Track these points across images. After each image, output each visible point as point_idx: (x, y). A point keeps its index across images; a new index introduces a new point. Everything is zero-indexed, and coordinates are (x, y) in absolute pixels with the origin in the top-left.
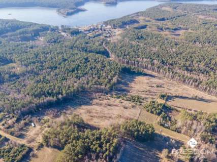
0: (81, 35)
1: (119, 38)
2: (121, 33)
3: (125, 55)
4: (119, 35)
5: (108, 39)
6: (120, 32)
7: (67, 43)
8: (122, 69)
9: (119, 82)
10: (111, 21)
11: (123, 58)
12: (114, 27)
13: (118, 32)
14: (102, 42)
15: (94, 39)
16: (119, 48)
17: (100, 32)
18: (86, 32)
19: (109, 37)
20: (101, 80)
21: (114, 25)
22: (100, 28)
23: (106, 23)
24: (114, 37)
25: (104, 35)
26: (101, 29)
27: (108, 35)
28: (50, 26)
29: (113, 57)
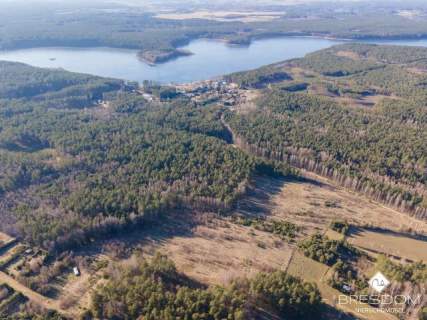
0: (180, 99)
1: (253, 106)
2: (257, 99)
3: (262, 140)
4: (253, 101)
5: (232, 109)
6: (254, 96)
7: (151, 114)
8: (257, 167)
9: (249, 193)
10: (237, 74)
11: (259, 145)
12: (244, 86)
13: (251, 95)
14: (220, 114)
15: (203, 108)
16: (251, 125)
17: (217, 94)
18: (189, 95)
19: (234, 104)
20: (214, 187)
21: (243, 83)
22: (216, 86)
23: (229, 79)
24: (242, 105)
25: (224, 100)
26: (218, 89)
27: (231, 101)
28: (123, 82)
29: (238, 143)
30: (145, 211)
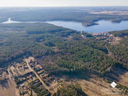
0: (92, 37)
1: (118, 43)
2: (120, 40)
3: (120, 55)
4: (118, 41)
5: (109, 43)
6: (119, 39)
7: (83, 41)
8: (116, 63)
10: (113, 32)
11: (118, 56)
12: (116, 36)
13: (117, 39)
14: (105, 44)
15: (99, 41)
16: (116, 49)
17: (105, 37)
18: (95, 37)
19: (111, 41)
21: (115, 35)
22: (105, 35)
23: (110, 33)
24: (114, 42)
25: (107, 39)
26: (106, 36)
27: (110, 40)
28: (76, 31)
29: (110, 54)
30: (75, 69)
